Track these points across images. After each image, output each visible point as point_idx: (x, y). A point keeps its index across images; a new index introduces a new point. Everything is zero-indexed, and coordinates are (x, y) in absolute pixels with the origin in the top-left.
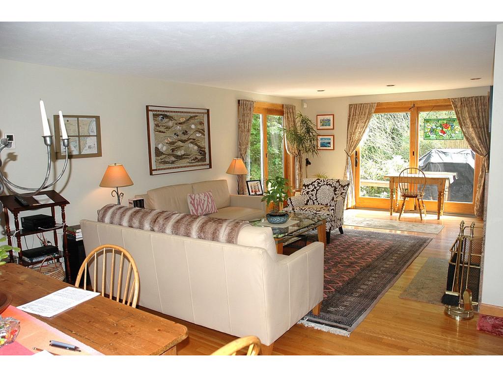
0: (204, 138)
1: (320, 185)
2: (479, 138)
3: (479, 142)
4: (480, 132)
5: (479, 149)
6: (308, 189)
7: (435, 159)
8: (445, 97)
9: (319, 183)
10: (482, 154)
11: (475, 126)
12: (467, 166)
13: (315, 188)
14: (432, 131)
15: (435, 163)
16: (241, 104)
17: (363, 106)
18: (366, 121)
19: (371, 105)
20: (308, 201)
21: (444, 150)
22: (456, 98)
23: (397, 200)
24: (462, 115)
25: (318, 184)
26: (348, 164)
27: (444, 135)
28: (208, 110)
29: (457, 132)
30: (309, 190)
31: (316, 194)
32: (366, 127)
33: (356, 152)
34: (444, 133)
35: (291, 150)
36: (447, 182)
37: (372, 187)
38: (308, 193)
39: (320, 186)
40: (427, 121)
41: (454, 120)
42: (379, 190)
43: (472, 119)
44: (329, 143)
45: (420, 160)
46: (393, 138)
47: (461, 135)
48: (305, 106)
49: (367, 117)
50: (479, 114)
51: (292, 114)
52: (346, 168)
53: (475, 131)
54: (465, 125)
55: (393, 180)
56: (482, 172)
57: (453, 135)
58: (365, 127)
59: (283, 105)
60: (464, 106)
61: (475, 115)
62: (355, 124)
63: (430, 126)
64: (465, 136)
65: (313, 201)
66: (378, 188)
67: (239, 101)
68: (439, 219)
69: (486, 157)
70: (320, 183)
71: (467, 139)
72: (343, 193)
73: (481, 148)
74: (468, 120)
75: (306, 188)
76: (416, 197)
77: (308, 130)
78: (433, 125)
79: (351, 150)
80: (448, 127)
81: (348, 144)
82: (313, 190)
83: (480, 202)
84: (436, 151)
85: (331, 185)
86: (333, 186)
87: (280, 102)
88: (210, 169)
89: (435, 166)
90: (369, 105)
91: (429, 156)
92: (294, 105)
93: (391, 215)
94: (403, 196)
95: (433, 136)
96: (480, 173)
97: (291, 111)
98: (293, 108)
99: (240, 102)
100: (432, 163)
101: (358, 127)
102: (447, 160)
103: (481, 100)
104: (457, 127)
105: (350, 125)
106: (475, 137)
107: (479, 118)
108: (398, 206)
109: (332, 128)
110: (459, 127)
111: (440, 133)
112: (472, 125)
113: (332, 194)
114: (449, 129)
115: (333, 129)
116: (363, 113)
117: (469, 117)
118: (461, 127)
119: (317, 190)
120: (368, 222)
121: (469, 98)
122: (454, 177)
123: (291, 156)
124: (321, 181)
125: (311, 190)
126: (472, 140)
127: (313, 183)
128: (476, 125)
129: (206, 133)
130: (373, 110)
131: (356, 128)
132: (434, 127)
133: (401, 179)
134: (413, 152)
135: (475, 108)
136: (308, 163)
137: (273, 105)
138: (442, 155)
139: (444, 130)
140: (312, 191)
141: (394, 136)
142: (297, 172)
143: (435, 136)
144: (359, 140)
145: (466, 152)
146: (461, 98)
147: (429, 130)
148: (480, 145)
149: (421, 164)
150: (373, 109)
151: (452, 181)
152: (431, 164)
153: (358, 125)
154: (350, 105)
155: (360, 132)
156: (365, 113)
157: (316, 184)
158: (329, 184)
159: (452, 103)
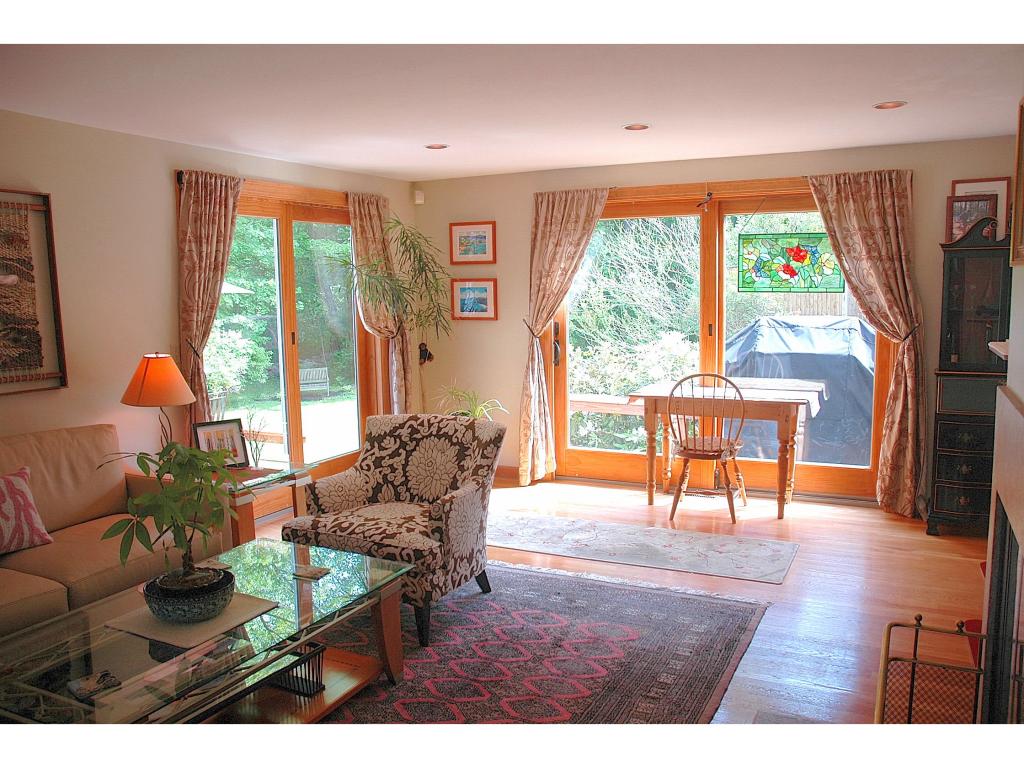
0: (34, 290)
1: (418, 436)
2: (889, 289)
3: (888, 301)
4: (890, 272)
5: (886, 318)
6: (381, 448)
7: (768, 343)
8: (796, 172)
9: (414, 431)
10: (895, 334)
11: (876, 254)
12: (851, 361)
13: (403, 445)
14: (760, 267)
15: (768, 355)
16: (189, 183)
17: (573, 198)
18: (580, 239)
19: (593, 195)
20: (377, 489)
21: (791, 320)
22: (823, 176)
23: (667, 459)
24: (840, 225)
25: (411, 434)
26: (533, 359)
27: (792, 280)
28: (46, 199)
29: (827, 271)
30: (384, 453)
31: (405, 466)
32: (581, 256)
33: (556, 325)
34: (793, 273)
35: (374, 320)
36: (802, 409)
37: (609, 415)
38: (378, 463)
39: (418, 441)
40: (745, 239)
41: (819, 237)
42: (626, 423)
43: (868, 233)
44: (483, 301)
45: (729, 345)
46: (672, 286)
47: (837, 279)
48: (419, 201)
49: (584, 228)
50: (884, 221)
51: (376, 221)
52: (529, 369)
53: (877, 268)
54: (849, 252)
55: (654, 405)
56: (898, 384)
57: (817, 279)
58: (576, 257)
59: (347, 195)
60: (847, 200)
61: (876, 222)
62: (551, 247)
63: (753, 253)
64: (849, 281)
65: (395, 487)
66: (625, 417)
67: (179, 175)
68: (781, 517)
69: (908, 341)
70: (418, 432)
71: (855, 289)
72: (481, 467)
73: (895, 318)
74: (858, 238)
75: (373, 447)
76: (719, 457)
77: (422, 267)
78: (764, 250)
79: (541, 321)
80: (803, 257)
81: (532, 305)
82: (395, 454)
83: (892, 469)
84: (771, 322)
85: (450, 438)
86: (455, 440)
87: (335, 185)
88: (63, 390)
89: (767, 364)
90: (587, 195)
91: (753, 334)
92: (385, 195)
93: (651, 502)
94: (681, 453)
95: (763, 282)
96: (892, 388)
97: (374, 212)
98: (381, 203)
99: (186, 177)
100: (761, 354)
101: (558, 257)
102: (799, 346)
103: (891, 180)
104: (828, 256)
105: (537, 251)
106: (876, 285)
107: (886, 233)
108: (669, 474)
109: (491, 259)
110: (834, 257)
111: (781, 274)
112: (869, 252)
113: (452, 467)
114: (807, 261)
115: (494, 261)
116: (573, 216)
117: (860, 229)
118: (838, 257)
119: (409, 454)
120: (577, 537)
121: (860, 175)
122: (820, 394)
123: (378, 338)
124: (422, 424)
125: (389, 452)
126: (870, 293)
127: (396, 429)
128: (880, 253)
129: (39, 272)
130: (599, 209)
131: (553, 259)
132: (766, 257)
133: (675, 405)
134: (710, 326)
135: (875, 205)
136: (425, 355)
137: (311, 191)
138: (787, 334)
139: (794, 264)
140: (391, 456)
141: (674, 281)
142: (395, 381)
143: (767, 281)
144: (563, 292)
145: (846, 325)
146: (838, 177)
147: (752, 264)
148: (890, 308)
149: (730, 356)
150: (598, 205)
151: (815, 409)
152: (758, 359)
153: (560, 249)
154: (537, 195)
155: (565, 271)
156: (578, 216)
157: (405, 432)
158: (446, 435)
159: (812, 189)
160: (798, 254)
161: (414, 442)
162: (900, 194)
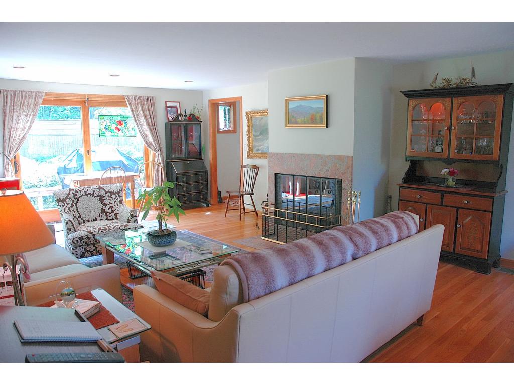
1: (77, 196)
2: (153, 135)
4: (152, 130)
5: (152, 144)
6: (67, 204)
8: (121, 93)
9: (75, 195)
10: (155, 150)
13: (73, 201)
14: (107, 128)
17: (26, 94)
22: (129, 96)
24: (136, 113)
25: (74, 196)
27: (118, 133)
29: (130, 129)
31: (77, 209)
34: (119, 130)
38: (69, 209)
39: (78, 199)
40: (101, 117)
41: (127, 117)
43: (145, 117)
47: (133, 132)
50: (149, 113)
53: (149, 129)
54: (139, 123)
57: (127, 132)
58: (29, 122)
60: (137, 105)
61: (147, 113)
62: (15, 117)
63: (104, 122)
64: (140, 133)
65: (77, 219)
69: (158, 152)
71: (142, 135)
73: (155, 145)
74: (142, 118)
78: (108, 121)
79: (13, 152)
80: (122, 124)
85: (93, 195)
95: (108, 134)
101: (20, 122)
103: (150, 99)
104: (130, 124)
106: (149, 134)
107: (150, 117)
111: (115, 130)
112: (146, 123)
113: (100, 205)
114: (123, 126)
116: (26, 103)
117: (143, 115)
119: (76, 204)
121: (141, 97)
124: (77, 192)
126: (147, 137)
127: (68, 195)
128: (149, 123)
130: (40, 101)
132: (109, 124)
134: (88, 151)
135: (146, 107)
139: (119, 127)
140: (72, 206)
143: (110, 133)
146: (134, 97)
147: (104, 127)
148: (154, 142)
150: (40, 99)
153: (20, 119)
155: (24, 129)
156: (28, 104)
157: (71, 196)
158: (90, 194)
159: (126, 100)
160: (120, 123)
161: (77, 199)
162: (152, 104)
